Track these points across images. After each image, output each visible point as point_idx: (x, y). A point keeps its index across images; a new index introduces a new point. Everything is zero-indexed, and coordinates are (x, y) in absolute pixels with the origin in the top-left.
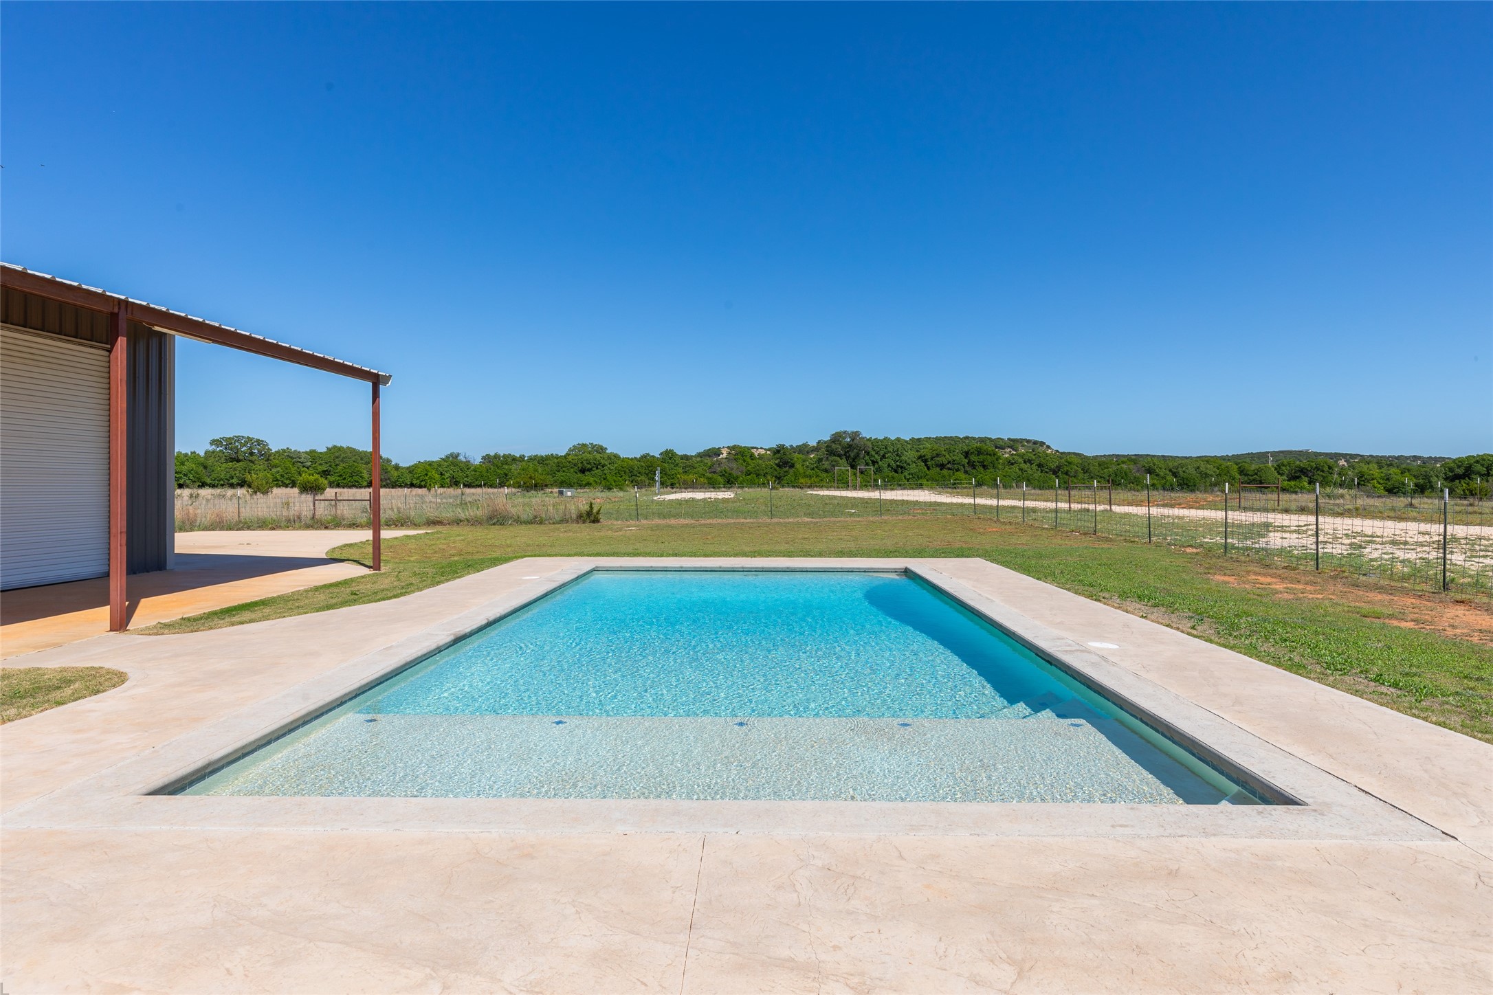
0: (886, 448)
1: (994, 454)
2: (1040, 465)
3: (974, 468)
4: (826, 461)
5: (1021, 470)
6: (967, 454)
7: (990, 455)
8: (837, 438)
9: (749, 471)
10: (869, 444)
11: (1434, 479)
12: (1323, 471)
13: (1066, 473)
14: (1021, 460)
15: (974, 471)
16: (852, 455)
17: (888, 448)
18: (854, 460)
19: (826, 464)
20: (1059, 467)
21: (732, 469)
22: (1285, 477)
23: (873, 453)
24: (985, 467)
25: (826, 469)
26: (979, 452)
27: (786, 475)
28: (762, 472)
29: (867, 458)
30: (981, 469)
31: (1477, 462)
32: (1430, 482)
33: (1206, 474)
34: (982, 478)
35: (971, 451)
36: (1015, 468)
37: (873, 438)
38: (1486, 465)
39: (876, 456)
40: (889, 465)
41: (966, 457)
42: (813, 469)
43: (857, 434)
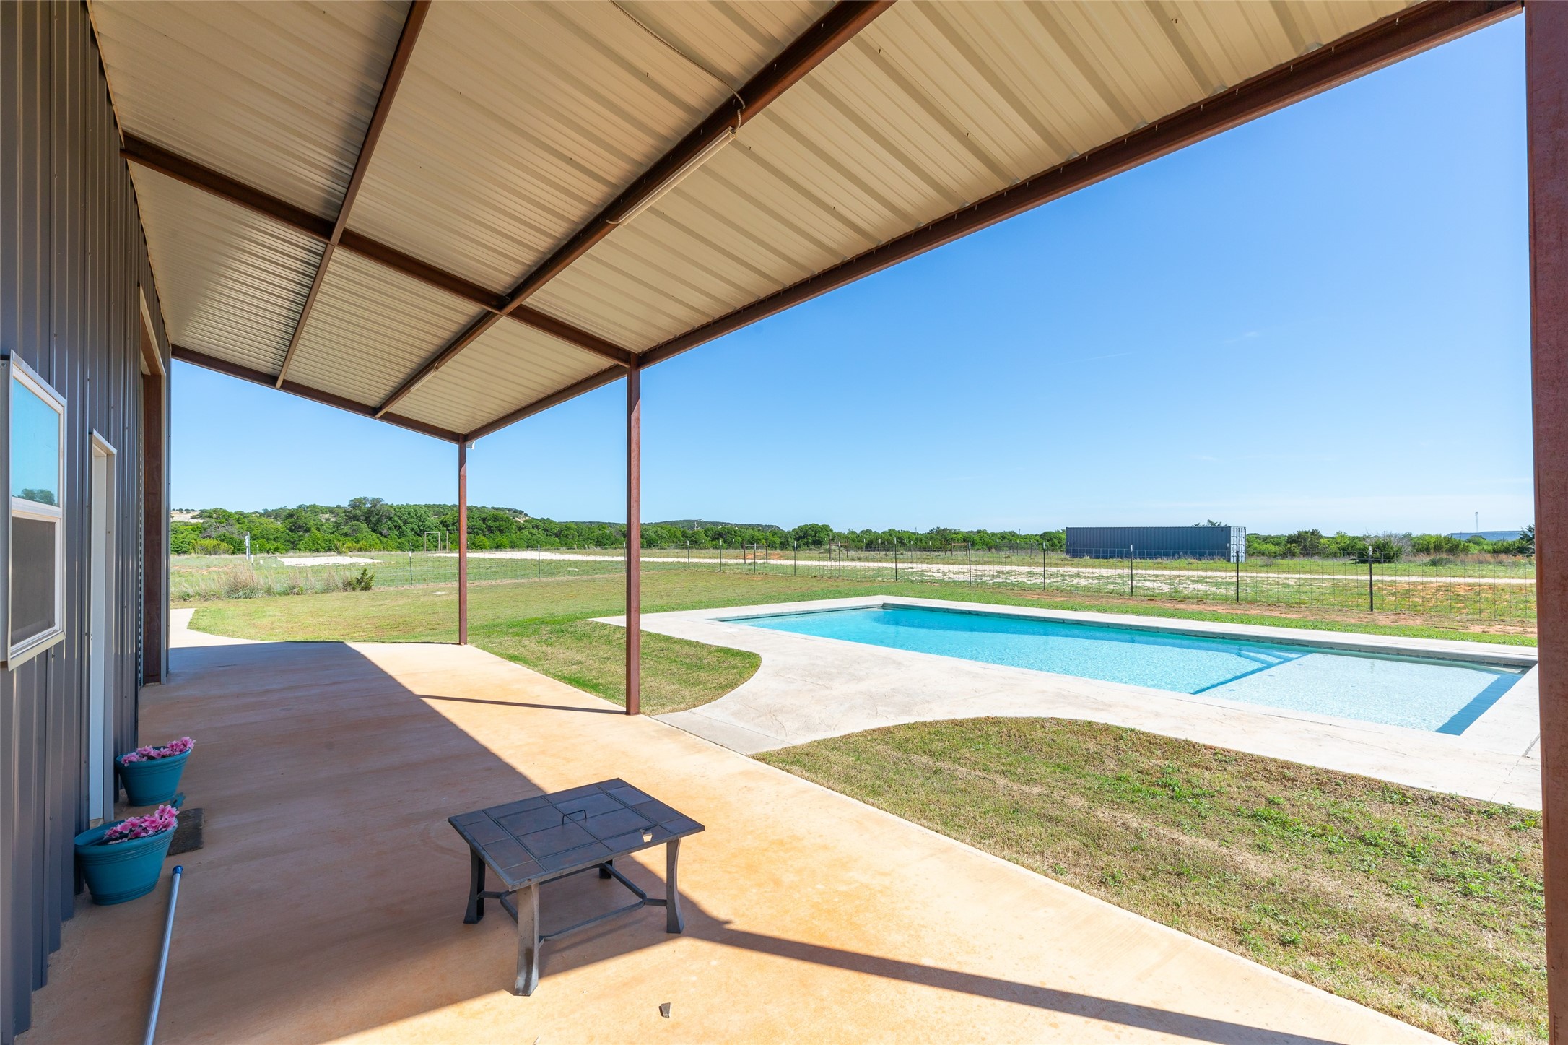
0: (409, 514)
1: (509, 521)
2: (546, 530)
3: (492, 532)
4: (345, 525)
5: (531, 534)
6: (484, 520)
7: (505, 521)
8: (356, 504)
9: (255, 535)
10: (392, 510)
11: (790, 539)
12: (731, 534)
13: (566, 536)
14: (530, 526)
15: (492, 535)
16: (373, 519)
17: (412, 514)
18: (375, 525)
19: (346, 529)
20: (560, 532)
21: (232, 533)
22: (709, 538)
23: (396, 518)
24: (501, 532)
25: (346, 533)
26: (496, 519)
27: (302, 540)
28: (271, 537)
29: (390, 523)
30: (498, 533)
31: (810, 529)
32: (787, 541)
33: (661, 536)
34: (500, 540)
35: (489, 517)
36: (526, 532)
37: (395, 505)
38: (814, 529)
39: (399, 521)
40: (412, 530)
41: (484, 523)
42: (332, 533)
43: (379, 500)
